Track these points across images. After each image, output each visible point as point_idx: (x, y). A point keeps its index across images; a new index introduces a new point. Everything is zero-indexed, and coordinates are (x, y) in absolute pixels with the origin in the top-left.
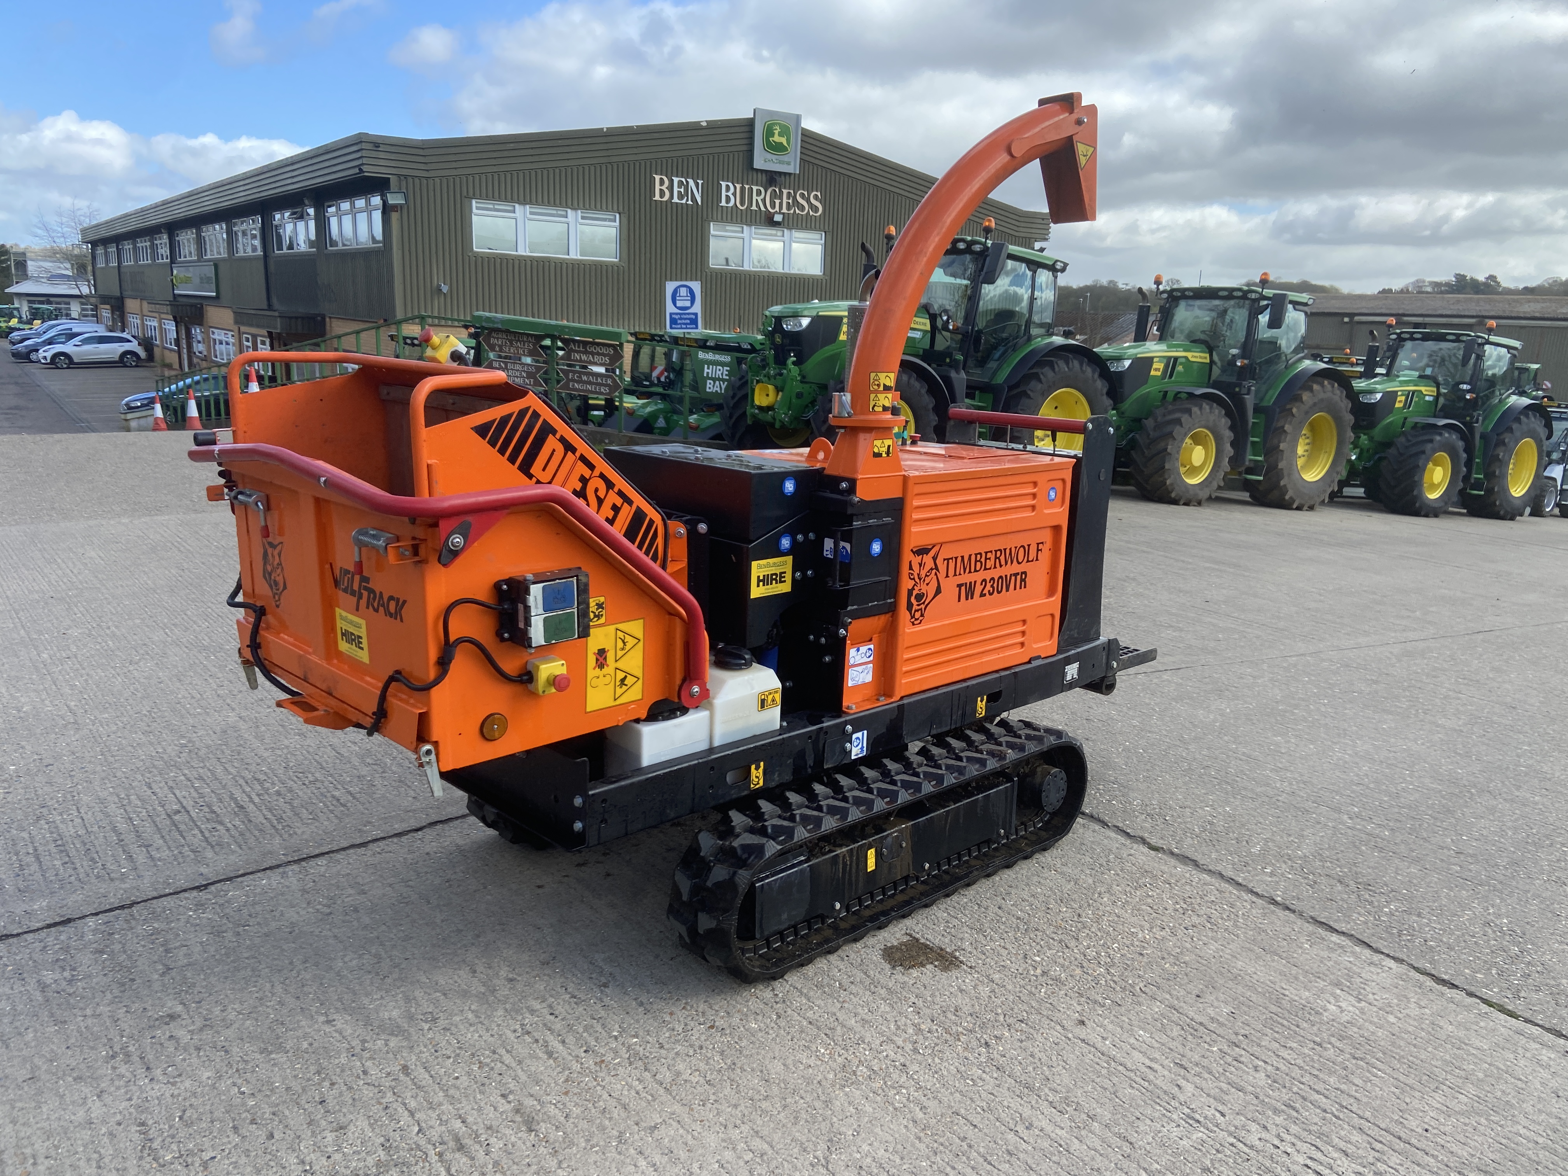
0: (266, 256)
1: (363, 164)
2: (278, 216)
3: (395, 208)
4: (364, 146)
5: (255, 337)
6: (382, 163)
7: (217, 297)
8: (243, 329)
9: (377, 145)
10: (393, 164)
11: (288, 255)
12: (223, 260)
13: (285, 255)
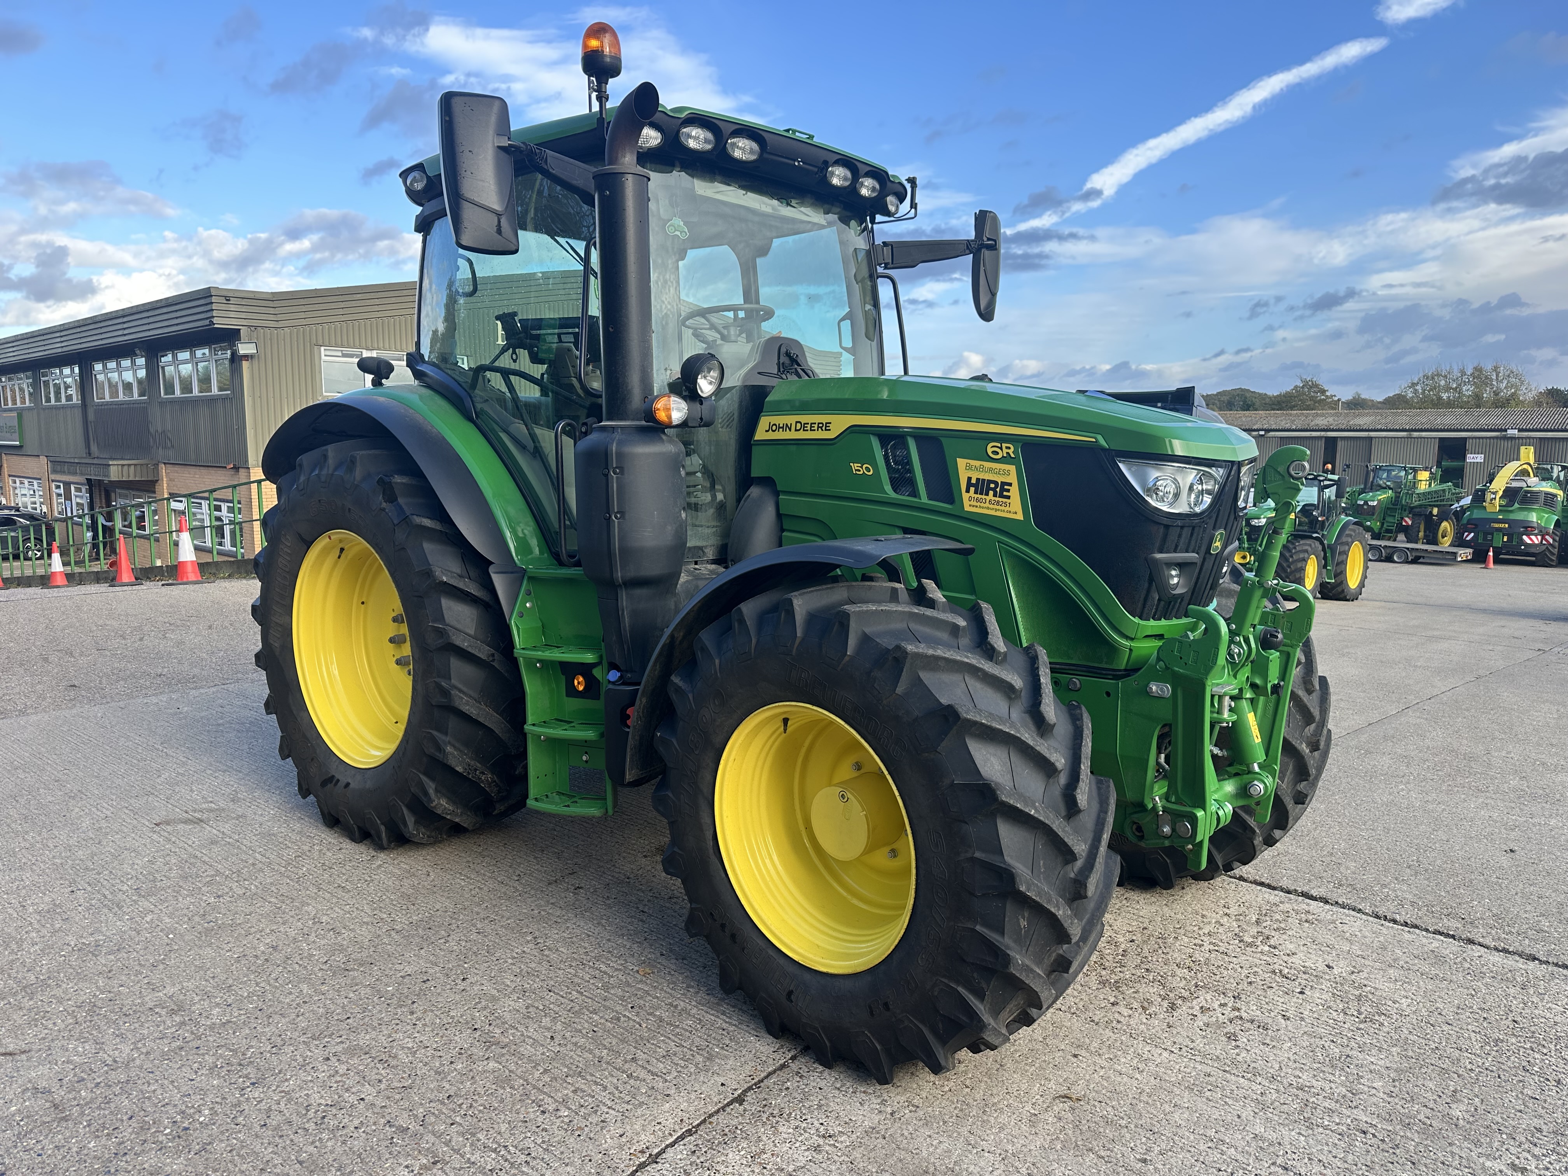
0: (84, 405)
1: (213, 317)
2: (98, 367)
3: (246, 357)
4: (214, 299)
5: (67, 485)
6: (232, 315)
7: (20, 447)
8: (52, 477)
9: (228, 299)
10: (243, 315)
11: (112, 403)
12: (29, 409)
13: (107, 403)
